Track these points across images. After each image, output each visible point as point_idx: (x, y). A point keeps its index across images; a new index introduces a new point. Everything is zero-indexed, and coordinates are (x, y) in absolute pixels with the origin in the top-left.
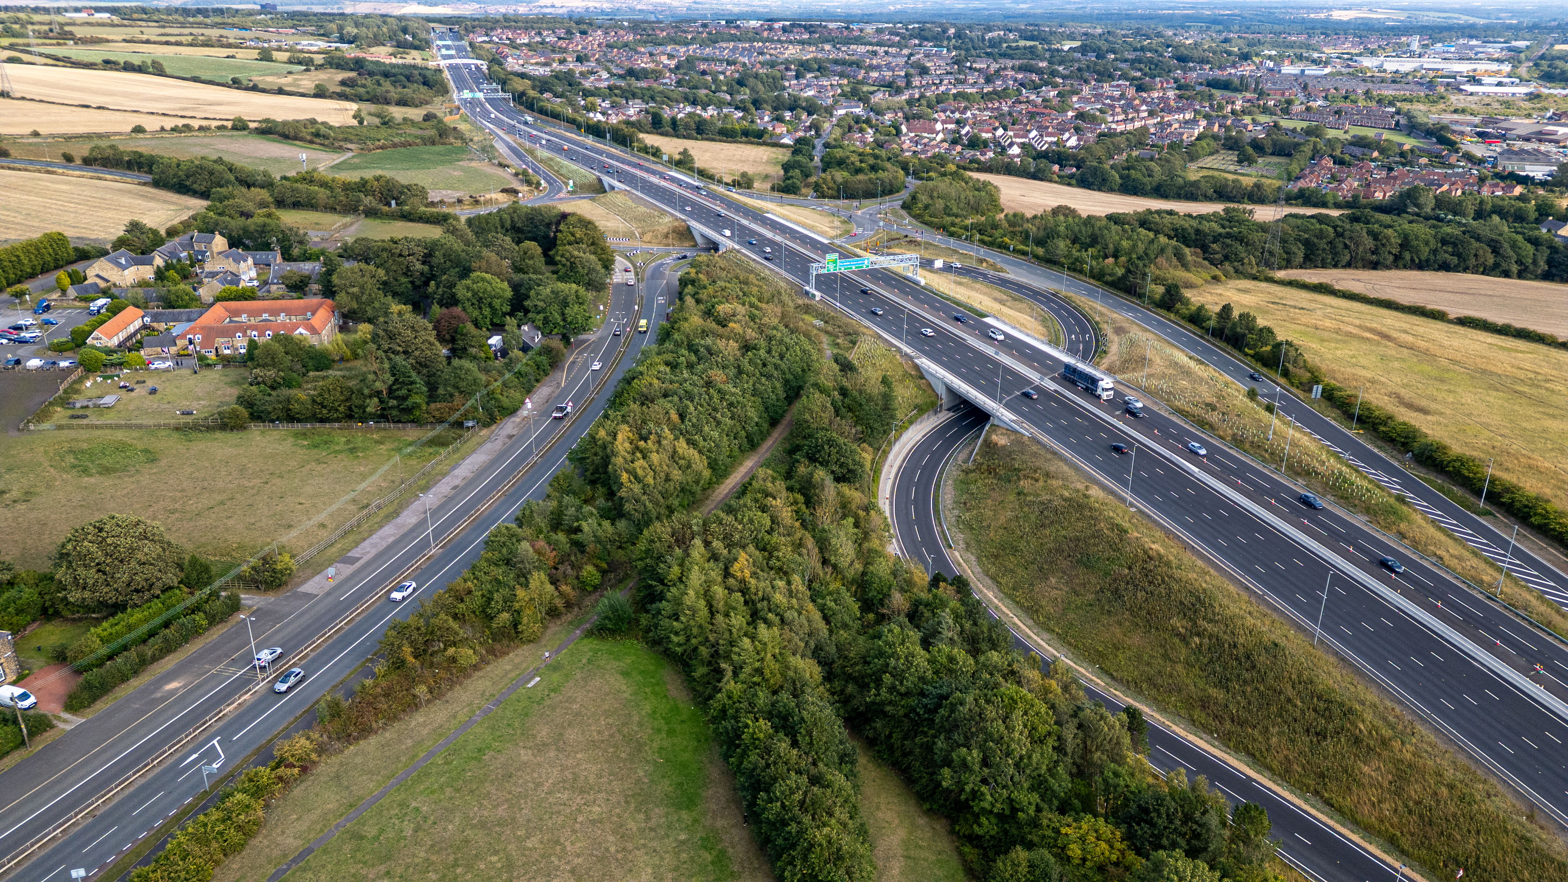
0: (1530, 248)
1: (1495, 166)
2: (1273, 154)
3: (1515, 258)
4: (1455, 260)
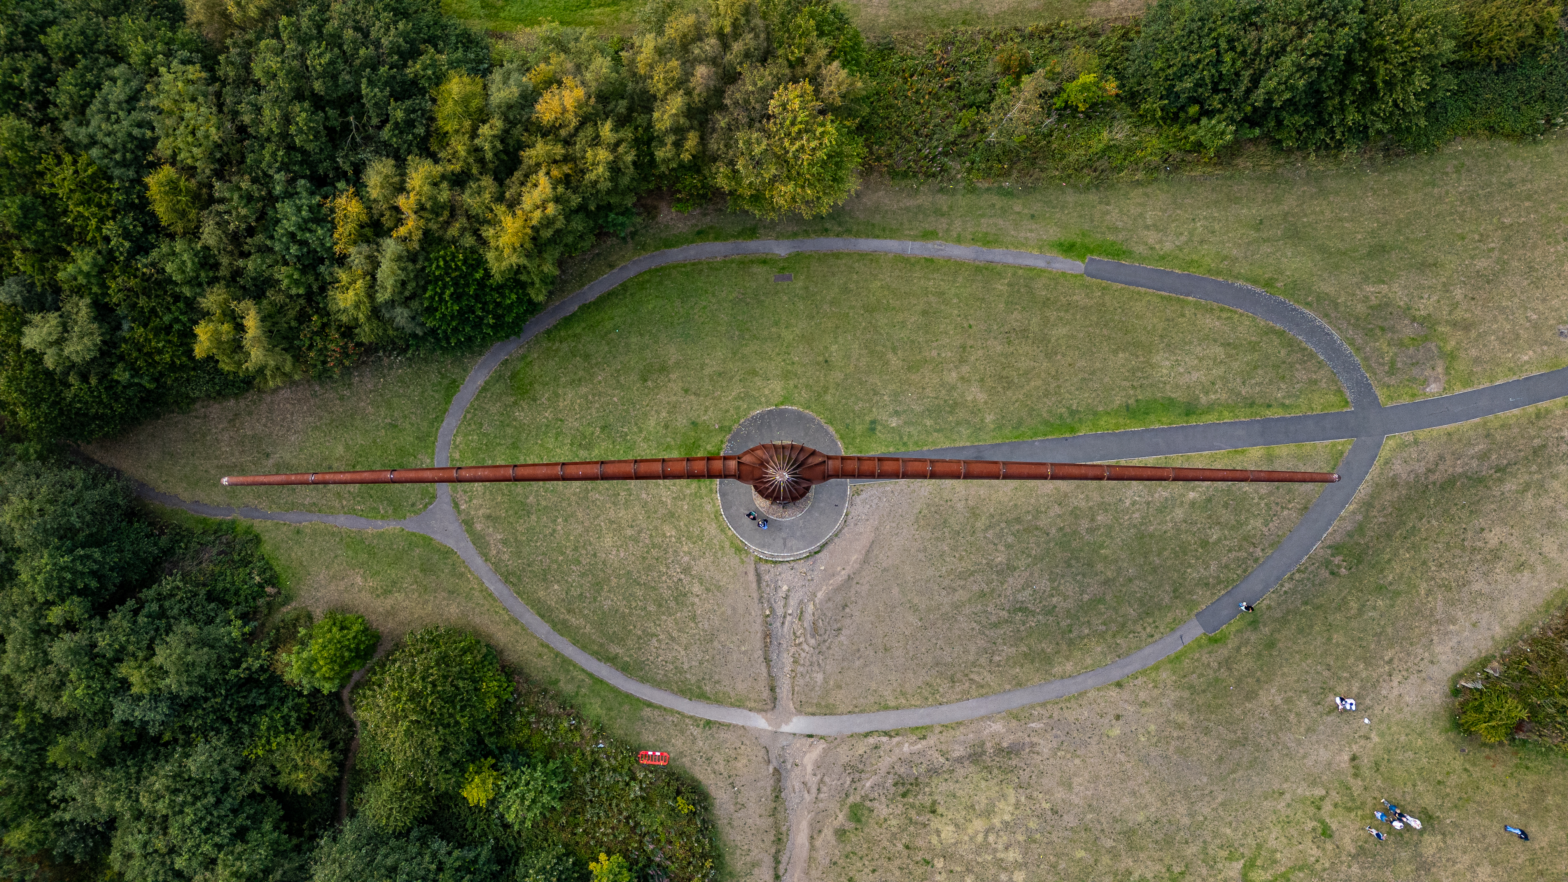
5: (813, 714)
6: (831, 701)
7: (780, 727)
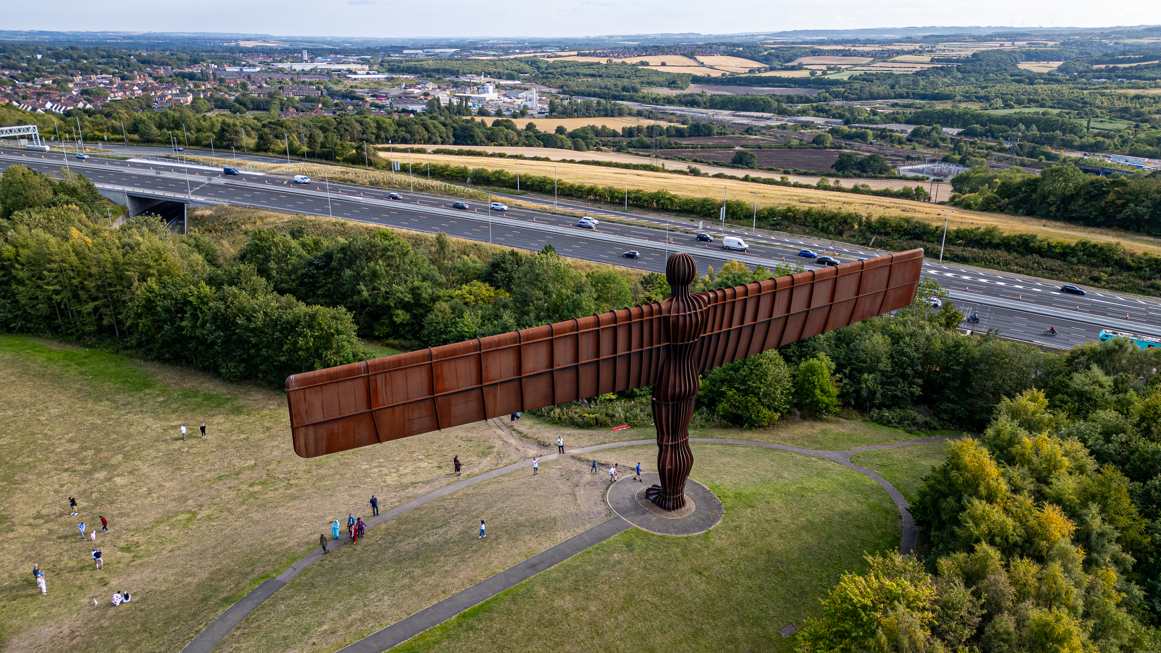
0: (443, 129)
1: (392, 108)
2: (253, 109)
3: (438, 134)
4: (408, 136)
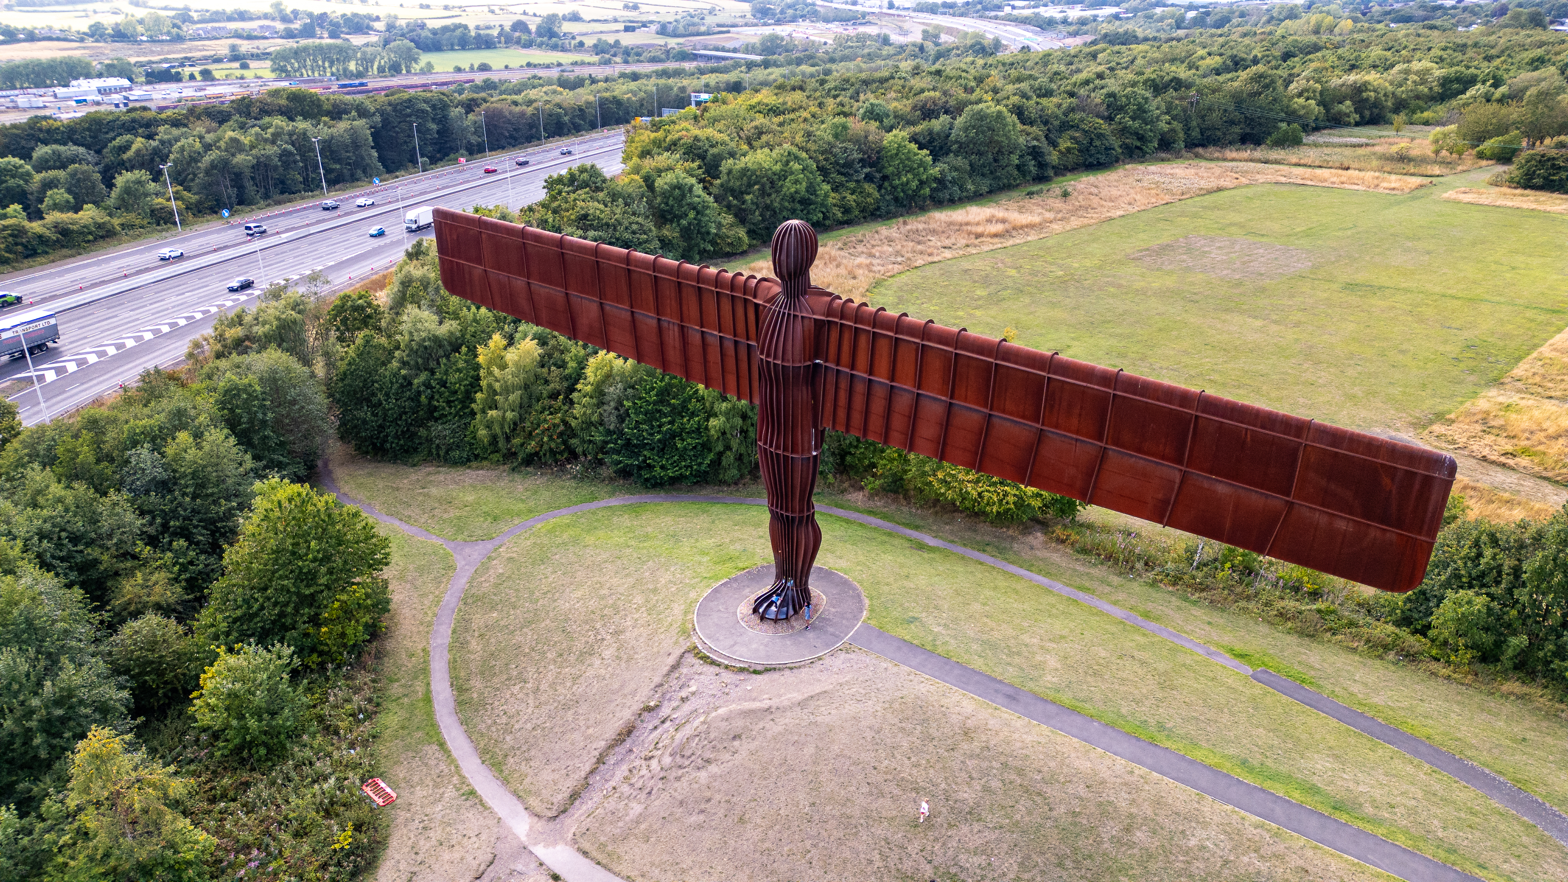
5: (585, 854)
6: (621, 850)
7: (535, 844)
